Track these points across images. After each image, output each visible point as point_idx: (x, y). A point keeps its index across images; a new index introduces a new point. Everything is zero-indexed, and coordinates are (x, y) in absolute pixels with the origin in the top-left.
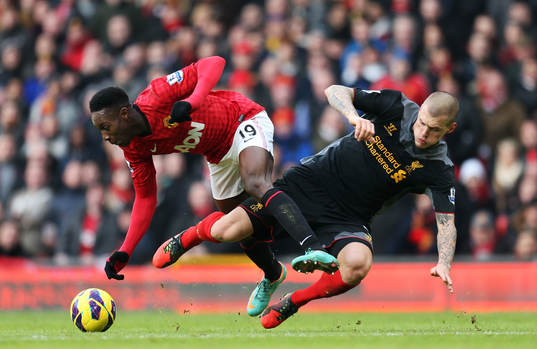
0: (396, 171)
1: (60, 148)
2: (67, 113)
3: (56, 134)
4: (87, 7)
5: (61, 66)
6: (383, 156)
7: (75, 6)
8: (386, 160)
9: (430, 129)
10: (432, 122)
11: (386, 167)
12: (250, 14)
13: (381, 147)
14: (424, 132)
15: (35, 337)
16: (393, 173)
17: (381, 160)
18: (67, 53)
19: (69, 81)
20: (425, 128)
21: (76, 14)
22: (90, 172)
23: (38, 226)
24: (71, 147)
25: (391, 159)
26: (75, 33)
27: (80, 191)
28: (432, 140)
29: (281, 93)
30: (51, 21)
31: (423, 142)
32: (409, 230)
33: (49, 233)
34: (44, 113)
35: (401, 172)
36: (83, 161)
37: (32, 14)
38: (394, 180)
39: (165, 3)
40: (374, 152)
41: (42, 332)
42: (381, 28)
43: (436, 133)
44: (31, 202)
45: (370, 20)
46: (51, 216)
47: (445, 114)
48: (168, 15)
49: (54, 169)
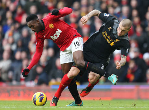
0: (111, 42)
1: (14, 47)
2: (17, 36)
3: (13, 43)
4: (23, 2)
5: (15, 21)
6: (107, 37)
7: (20, 2)
8: (108, 38)
9: (122, 30)
10: (123, 28)
11: (108, 41)
12: (76, 5)
13: (106, 35)
14: (120, 31)
15: (6, 107)
16: (110, 43)
17: (106, 39)
18: (17, 17)
19: (17, 25)
20: (121, 30)
21: (20, 4)
22: (24, 55)
23: (7, 72)
24: (18, 47)
25: (110, 38)
26: (19, 10)
27: (20, 61)
28: (123, 34)
29: (85, 30)
30: (12, 6)
31: (120, 34)
32: (126, 74)
33: (10, 74)
34: (9, 36)
35: (113, 42)
36: (21, 51)
37: (5, 4)
38: (111, 45)
39: (48, 1)
40: (104, 36)
41: (8, 105)
42: (118, 10)
43: (124, 32)
44: (5, 64)
45: (114, 7)
46: (11, 69)
47: (127, 26)
48: (50, 5)
49: (12, 54)
